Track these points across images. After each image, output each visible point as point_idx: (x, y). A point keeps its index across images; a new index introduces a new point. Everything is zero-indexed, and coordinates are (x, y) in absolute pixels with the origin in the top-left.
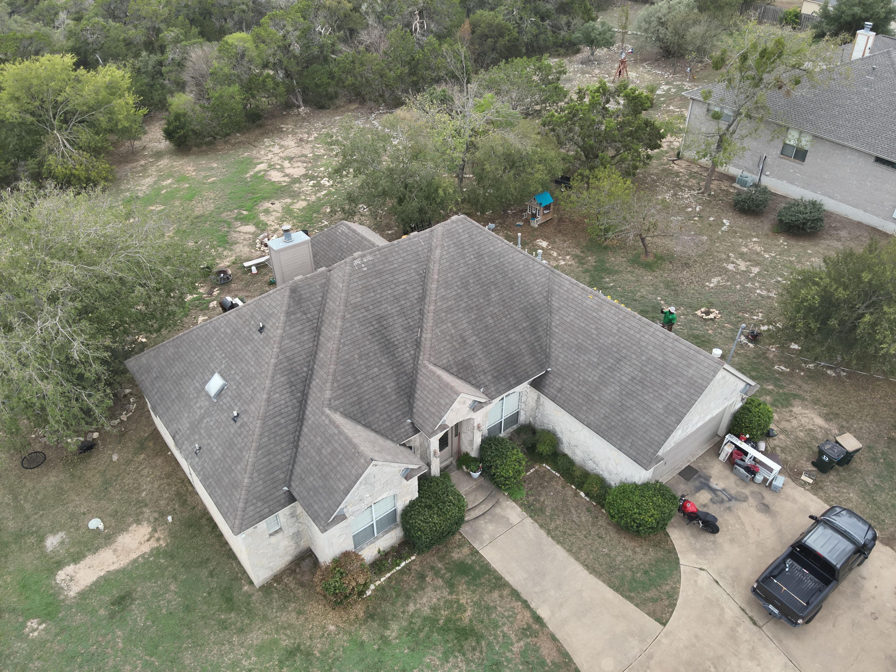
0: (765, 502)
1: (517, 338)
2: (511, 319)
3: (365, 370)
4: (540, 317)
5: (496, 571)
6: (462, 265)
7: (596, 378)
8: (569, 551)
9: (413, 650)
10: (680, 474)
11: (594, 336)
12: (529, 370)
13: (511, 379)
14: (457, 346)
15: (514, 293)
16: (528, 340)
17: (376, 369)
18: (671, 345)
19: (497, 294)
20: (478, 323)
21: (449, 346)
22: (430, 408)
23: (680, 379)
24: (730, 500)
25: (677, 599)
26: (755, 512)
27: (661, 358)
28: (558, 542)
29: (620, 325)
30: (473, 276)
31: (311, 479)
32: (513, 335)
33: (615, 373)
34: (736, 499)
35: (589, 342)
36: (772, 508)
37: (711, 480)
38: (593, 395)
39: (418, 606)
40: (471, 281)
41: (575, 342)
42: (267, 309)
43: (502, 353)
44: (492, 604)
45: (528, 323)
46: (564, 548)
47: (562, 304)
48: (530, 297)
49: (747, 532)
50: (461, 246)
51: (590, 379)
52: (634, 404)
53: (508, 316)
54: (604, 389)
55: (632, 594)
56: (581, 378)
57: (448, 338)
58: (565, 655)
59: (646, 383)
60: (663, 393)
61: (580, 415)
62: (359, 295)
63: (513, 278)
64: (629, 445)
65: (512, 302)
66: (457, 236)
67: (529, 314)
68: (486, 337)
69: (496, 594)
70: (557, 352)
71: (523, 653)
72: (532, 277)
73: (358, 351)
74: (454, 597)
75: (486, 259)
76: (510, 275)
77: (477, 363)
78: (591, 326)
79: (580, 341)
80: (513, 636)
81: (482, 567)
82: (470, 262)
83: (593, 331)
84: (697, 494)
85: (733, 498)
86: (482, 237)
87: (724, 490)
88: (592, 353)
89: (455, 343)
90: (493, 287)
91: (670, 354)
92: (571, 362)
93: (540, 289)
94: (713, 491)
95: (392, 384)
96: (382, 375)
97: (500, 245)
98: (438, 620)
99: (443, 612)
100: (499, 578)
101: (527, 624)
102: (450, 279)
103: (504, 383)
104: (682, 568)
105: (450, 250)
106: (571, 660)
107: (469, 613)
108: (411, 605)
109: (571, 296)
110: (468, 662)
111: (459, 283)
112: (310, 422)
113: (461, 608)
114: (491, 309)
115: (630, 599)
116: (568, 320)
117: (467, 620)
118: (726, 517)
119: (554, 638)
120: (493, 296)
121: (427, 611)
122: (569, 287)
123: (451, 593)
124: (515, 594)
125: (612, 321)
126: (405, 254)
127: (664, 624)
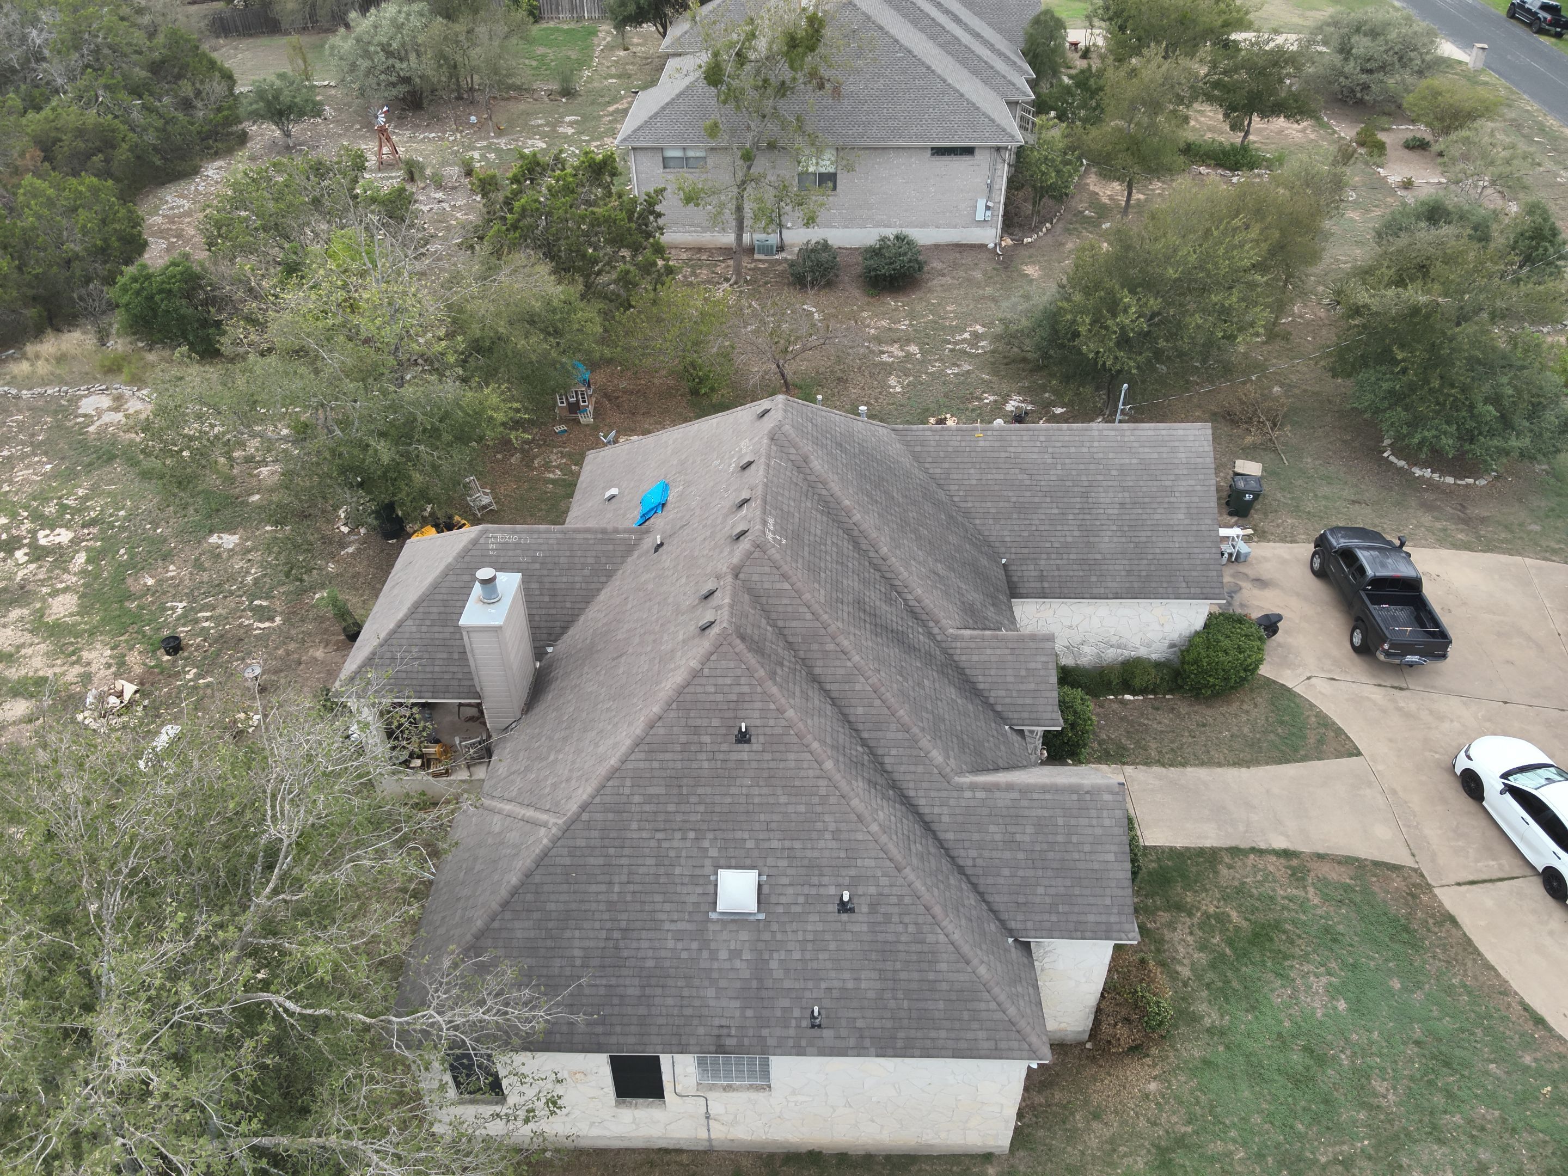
0: (1252, 577)
1: (955, 539)
2: (932, 518)
3: (922, 691)
5: (1188, 849)
6: (845, 471)
7: (1077, 533)
8: (1202, 764)
9: (1254, 1008)
11: (1028, 482)
14: (943, 588)
15: (902, 480)
16: (962, 535)
17: (926, 682)
18: (1132, 438)
19: (895, 490)
20: (923, 543)
21: (939, 593)
22: (1023, 687)
23: (1176, 472)
24: (1231, 597)
25: (1334, 723)
26: (1261, 592)
27: (1134, 461)
28: (1184, 765)
29: (1050, 450)
30: (863, 480)
31: (1041, 890)
32: (951, 538)
33: (1094, 511)
35: (1028, 494)
36: (1265, 579)
38: (1090, 556)
39: (1185, 961)
40: (869, 488)
41: (1006, 505)
42: (719, 697)
43: (968, 569)
44: (1236, 883)
45: (943, 514)
46: (1196, 765)
47: (946, 465)
48: (913, 477)
51: (1069, 539)
52: (1149, 534)
53: (927, 515)
54: (1097, 539)
55: (1302, 753)
56: (1056, 545)
57: (929, 582)
58: (1347, 861)
59: (1140, 500)
60: (1172, 500)
61: (1095, 591)
63: (883, 460)
64: (1184, 585)
65: (912, 494)
67: (933, 501)
68: (942, 557)
69: (1224, 871)
70: (995, 533)
71: (1326, 898)
73: (893, 670)
74: (1199, 914)
75: (848, 447)
76: (879, 457)
77: (970, 597)
78: (1012, 471)
79: (1014, 499)
80: (1295, 892)
81: (1170, 858)
82: (844, 461)
83: (1020, 477)
85: (1230, 593)
88: (1045, 505)
89: (938, 586)
90: (885, 484)
91: (1141, 450)
92: (1026, 534)
95: (953, 691)
96: (937, 685)
97: (840, 420)
98: (1223, 955)
99: (1215, 941)
100: (1201, 852)
101: (1286, 867)
102: (856, 497)
103: (1004, 607)
104: (1297, 690)
106: (1357, 859)
107: (1234, 914)
108: (1179, 968)
109: (950, 449)
110: (1305, 958)
111: (866, 498)
112: (946, 819)
113: (1222, 919)
114: (911, 515)
115: (1304, 759)
116: (974, 482)
117: (1245, 924)
119: (1321, 857)
120: (895, 496)
121: (1202, 958)
122: (937, 438)
123: (1190, 915)
124: (1235, 851)
125: (1036, 450)
127: (1359, 754)
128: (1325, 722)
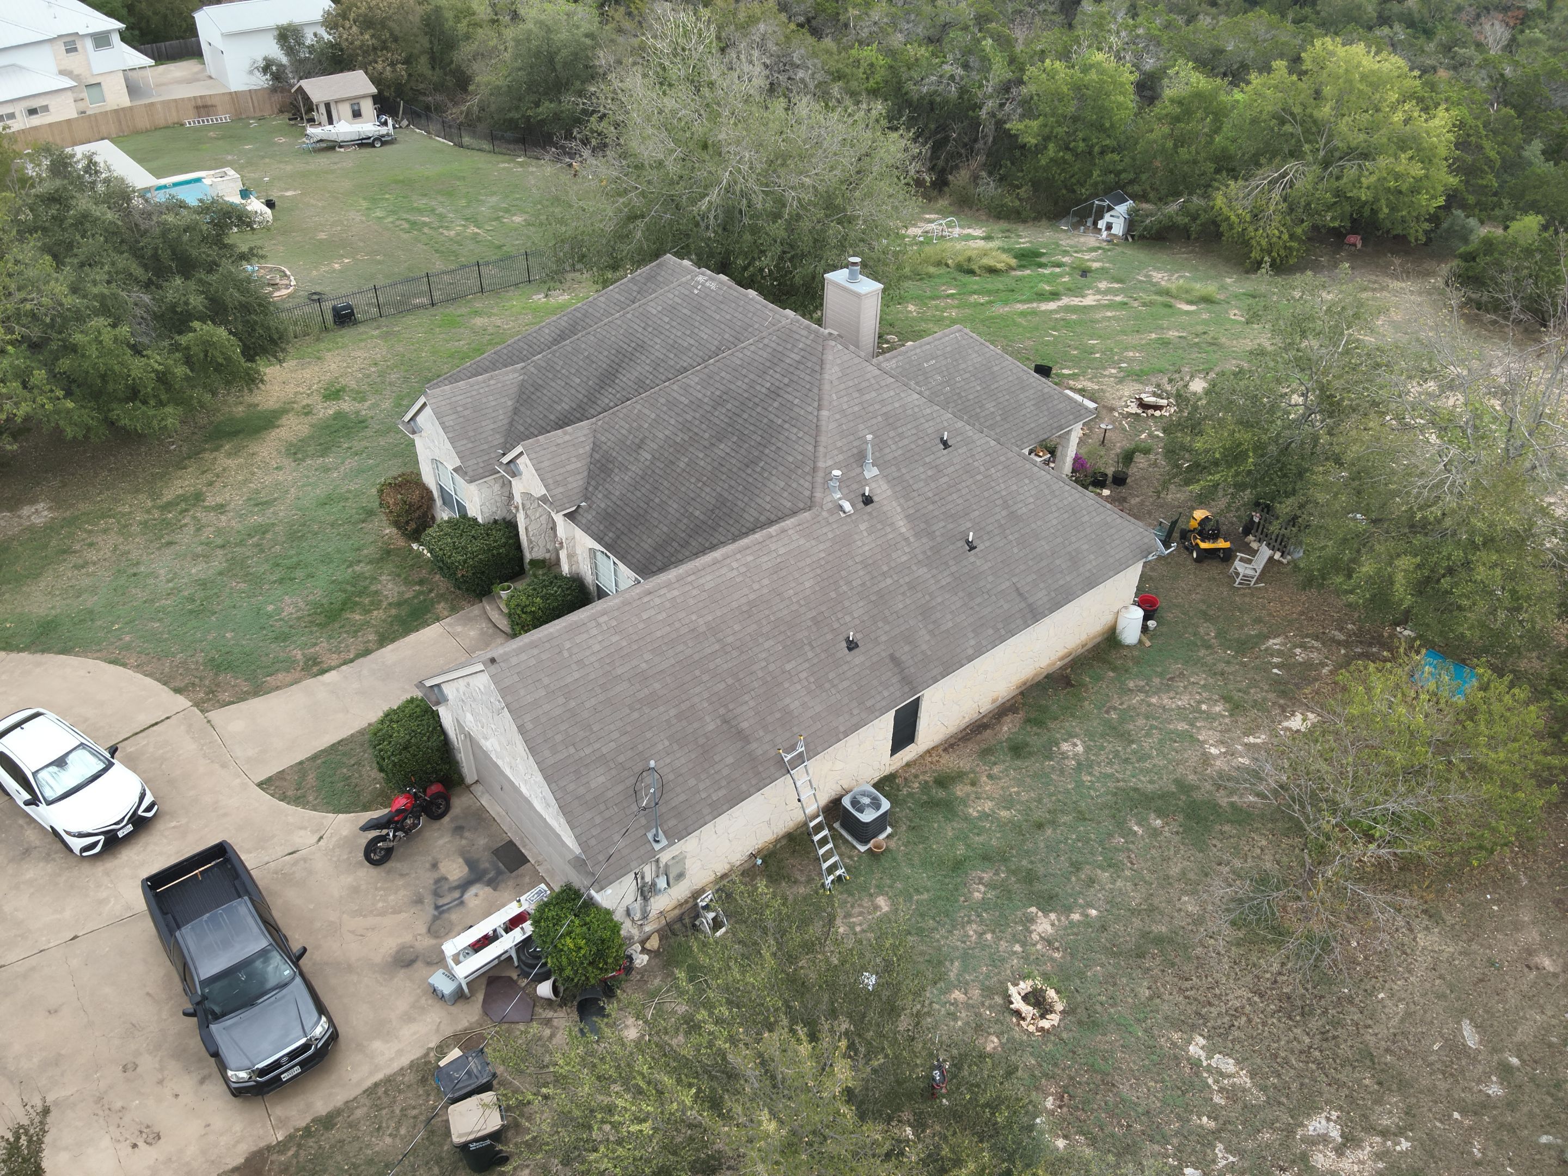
0: (419, 964)
1: (673, 512)
2: (698, 491)
3: (573, 371)
4: (721, 529)
5: (405, 637)
6: (746, 380)
10: (511, 843)
12: (633, 553)
13: (611, 534)
14: (628, 443)
15: (741, 473)
16: (676, 530)
17: (578, 381)
19: (728, 450)
20: (671, 450)
21: (624, 432)
24: (437, 907)
25: (289, 803)
26: (400, 941)
30: (737, 404)
32: (675, 506)
34: (435, 918)
36: (402, 974)
37: (488, 890)
39: (386, 582)
40: (729, 406)
43: (642, 504)
44: (360, 634)
45: (702, 517)
48: (746, 499)
49: (365, 916)
50: (776, 361)
53: (700, 485)
55: (319, 762)
57: (635, 424)
62: (660, 308)
63: (764, 458)
65: (724, 477)
66: (789, 346)
67: (717, 511)
68: (657, 471)
69: (372, 637)
71: (287, 658)
72: (782, 484)
73: (592, 351)
74: (384, 606)
75: (776, 404)
76: (767, 451)
77: (617, 479)
80: (311, 649)
82: (758, 387)
84: (461, 860)
85: (441, 913)
86: (808, 378)
87: (462, 903)
89: (631, 437)
90: (735, 439)
93: (768, 507)
94: (464, 886)
95: (567, 407)
96: (573, 391)
97: (810, 409)
98: (361, 596)
99: (368, 599)
100: (394, 640)
101: (322, 662)
102: (718, 378)
103: (602, 527)
104: (333, 815)
105: (760, 352)
107: (358, 617)
108: (389, 577)
110: (296, 617)
111: (718, 393)
113: (367, 612)
114: (701, 455)
115: (313, 758)
117: (349, 616)
118: (402, 892)
119: (294, 684)
120: (722, 446)
121: (375, 588)
123: (390, 604)
126: (740, 316)
127: (260, 785)
128: (298, 801)
